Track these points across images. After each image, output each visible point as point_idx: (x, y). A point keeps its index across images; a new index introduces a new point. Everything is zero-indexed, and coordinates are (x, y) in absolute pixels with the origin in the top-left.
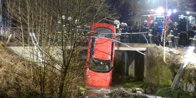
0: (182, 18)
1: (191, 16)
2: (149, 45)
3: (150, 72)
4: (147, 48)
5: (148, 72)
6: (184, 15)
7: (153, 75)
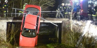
0: (91, 3)
1: (96, 2)
2: (64, 19)
3: (64, 37)
4: (63, 21)
5: (63, 37)
6: (92, 1)
7: (66, 39)
